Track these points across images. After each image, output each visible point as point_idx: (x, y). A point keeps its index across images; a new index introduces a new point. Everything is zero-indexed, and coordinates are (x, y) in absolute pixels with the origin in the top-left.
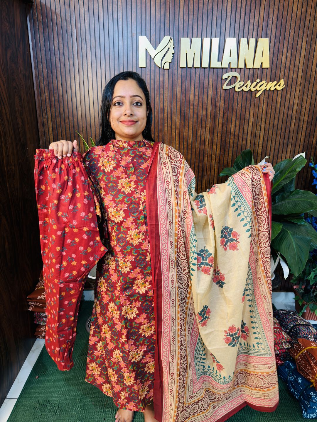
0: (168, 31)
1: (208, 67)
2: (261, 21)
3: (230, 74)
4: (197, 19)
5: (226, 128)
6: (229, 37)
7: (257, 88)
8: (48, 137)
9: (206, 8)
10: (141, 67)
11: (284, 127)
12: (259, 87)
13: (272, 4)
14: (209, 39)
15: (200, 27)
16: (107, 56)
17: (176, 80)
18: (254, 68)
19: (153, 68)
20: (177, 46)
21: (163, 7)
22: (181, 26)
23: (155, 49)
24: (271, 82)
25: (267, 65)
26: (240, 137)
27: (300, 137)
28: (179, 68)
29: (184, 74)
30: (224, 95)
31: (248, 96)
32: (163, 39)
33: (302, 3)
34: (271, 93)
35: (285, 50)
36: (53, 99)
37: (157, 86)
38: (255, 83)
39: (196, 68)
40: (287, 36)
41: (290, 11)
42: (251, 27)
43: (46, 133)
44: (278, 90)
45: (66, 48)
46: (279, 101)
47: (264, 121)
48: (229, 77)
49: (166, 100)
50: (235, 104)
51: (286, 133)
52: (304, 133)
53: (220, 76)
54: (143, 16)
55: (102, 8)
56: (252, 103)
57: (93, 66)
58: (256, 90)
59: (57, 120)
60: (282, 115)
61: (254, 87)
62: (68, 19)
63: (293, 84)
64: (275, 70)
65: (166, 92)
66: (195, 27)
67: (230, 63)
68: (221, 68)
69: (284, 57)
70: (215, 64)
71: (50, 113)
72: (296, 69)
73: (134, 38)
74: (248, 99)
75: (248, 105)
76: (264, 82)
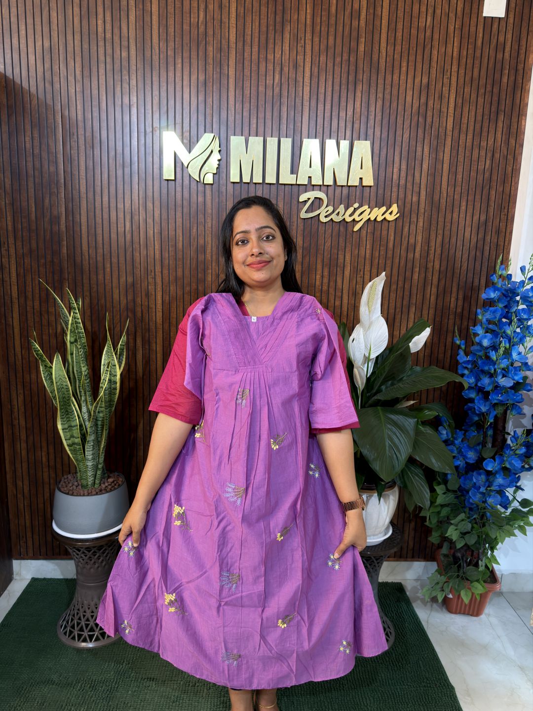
0: (211, 125)
1: (275, 182)
2: (357, 116)
3: (311, 195)
4: (256, 109)
5: (307, 280)
6: (308, 138)
7: (356, 216)
8: (9, 287)
9: (269, 93)
10: (168, 180)
11: (401, 278)
12: (359, 216)
13: (373, 90)
14: (276, 140)
15: (261, 121)
16: (112, 161)
17: (225, 201)
18: (349, 186)
19: (186, 182)
20: (225, 148)
21: (201, 89)
22: (231, 118)
23: (190, 152)
24: (377, 209)
25: (369, 181)
26: (330, 295)
27: (428, 296)
28: (228, 182)
29: (237, 192)
30: (302, 227)
31: (342, 229)
32: (201, 137)
33: (419, 91)
34: (378, 226)
35: (397, 159)
36: (20, 227)
37: (193, 209)
38: (351, 210)
39: (256, 184)
40: (399, 139)
41: (401, 101)
42: (342, 124)
43: (6, 281)
44: (389, 221)
45: (44, 147)
46: (392, 238)
47: (369, 269)
48: (309, 199)
49: (208, 232)
50: (321, 241)
51: (405, 290)
52: (434, 290)
53: (295, 197)
54: (171, 102)
55: (105, 88)
56: (348, 241)
57: (88, 175)
58: (354, 220)
59: (26, 261)
60: (397, 261)
61: (350, 216)
62: (49, 102)
63: (412, 213)
64: (382, 190)
65: (209, 220)
66: (254, 121)
67: (310, 177)
68: (296, 184)
69: (396, 170)
70: (287, 178)
71: (14, 249)
72: (416, 189)
73: (157, 133)
74: (341, 233)
75: (342, 244)
76: (366, 207)
